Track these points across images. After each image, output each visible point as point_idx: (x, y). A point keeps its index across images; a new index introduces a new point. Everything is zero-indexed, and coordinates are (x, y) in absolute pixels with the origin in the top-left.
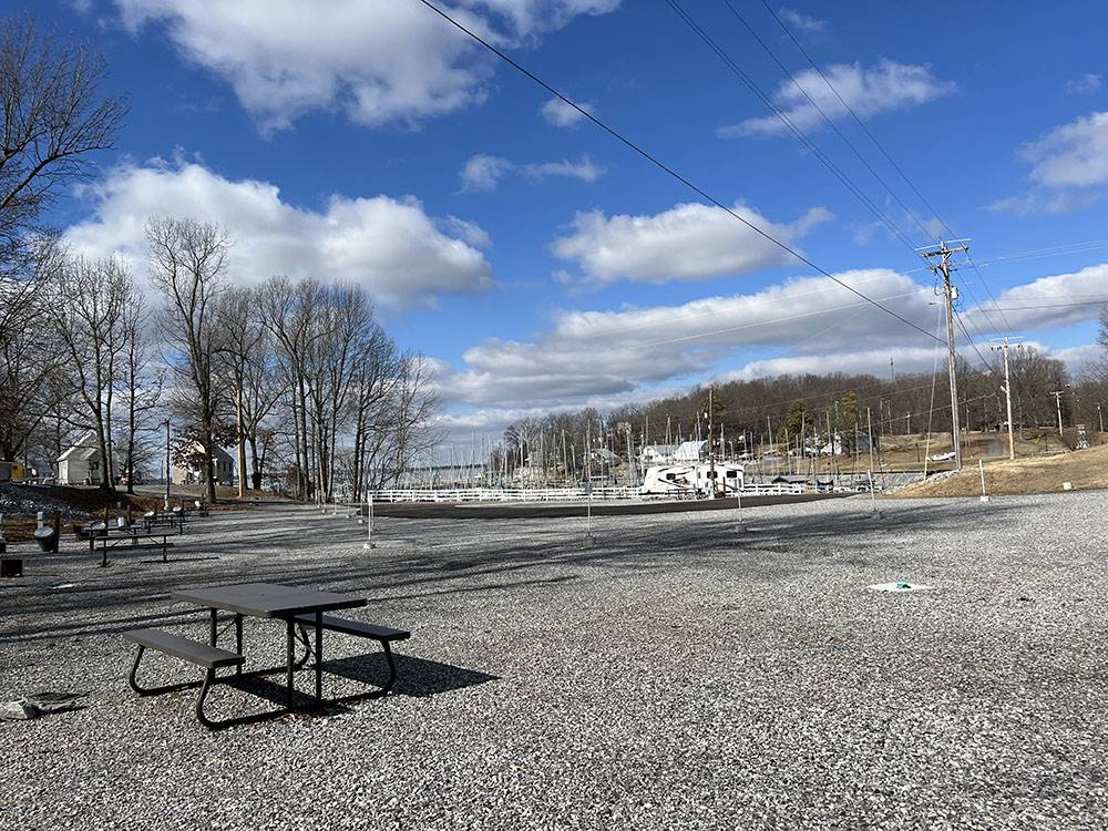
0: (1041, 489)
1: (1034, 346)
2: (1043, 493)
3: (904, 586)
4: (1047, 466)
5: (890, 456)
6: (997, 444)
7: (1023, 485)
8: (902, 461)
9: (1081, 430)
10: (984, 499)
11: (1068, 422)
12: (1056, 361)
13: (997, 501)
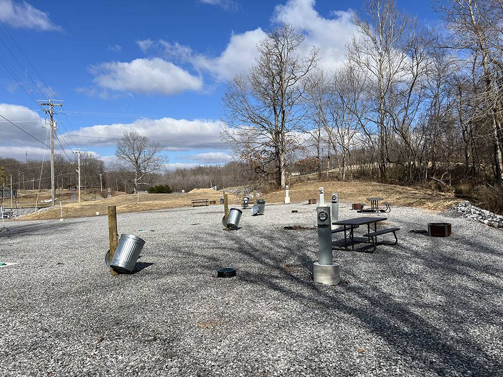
0: (87, 215)
1: (93, 154)
2: (88, 216)
3: (3, 264)
4: (92, 205)
5: (22, 200)
6: (75, 195)
7: (80, 213)
8: (29, 202)
9: (109, 190)
10: (62, 220)
11: (104, 187)
12: (101, 161)
13: (67, 221)
